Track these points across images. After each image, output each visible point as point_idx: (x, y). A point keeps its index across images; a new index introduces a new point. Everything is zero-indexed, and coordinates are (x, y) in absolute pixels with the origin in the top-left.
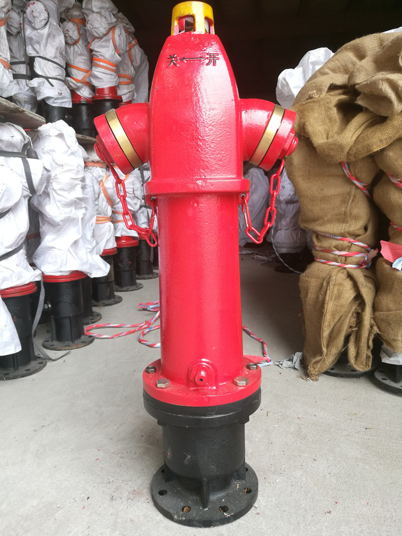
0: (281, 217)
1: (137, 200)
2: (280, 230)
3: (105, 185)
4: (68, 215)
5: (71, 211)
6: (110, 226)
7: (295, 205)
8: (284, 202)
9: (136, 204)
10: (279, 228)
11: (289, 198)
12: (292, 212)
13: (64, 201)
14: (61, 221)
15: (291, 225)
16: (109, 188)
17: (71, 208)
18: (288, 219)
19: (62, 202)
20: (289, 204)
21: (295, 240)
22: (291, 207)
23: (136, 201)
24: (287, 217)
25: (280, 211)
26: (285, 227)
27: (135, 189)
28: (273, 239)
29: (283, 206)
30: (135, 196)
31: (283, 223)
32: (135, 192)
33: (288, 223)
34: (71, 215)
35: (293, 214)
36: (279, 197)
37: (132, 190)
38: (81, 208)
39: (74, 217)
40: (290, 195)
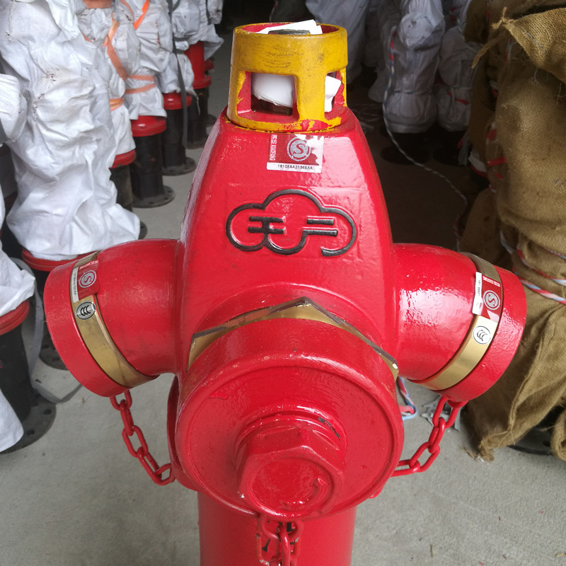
0: (402, 71)
1: (163, 52)
2: (398, 92)
3: (113, 42)
4: (68, 163)
5: (74, 153)
6: (123, 114)
7: (428, 52)
8: (412, 49)
9: (162, 60)
10: (397, 89)
11: (421, 43)
12: (422, 64)
13: (61, 141)
14: (57, 175)
15: (418, 86)
16: (120, 50)
17: (72, 149)
18: (414, 77)
19: (57, 143)
20: (419, 52)
21: (422, 111)
22: (421, 55)
23: (161, 55)
24: (413, 73)
25: (402, 62)
26: (407, 89)
27: (161, 34)
28: (386, 107)
29: (409, 55)
30: (160, 47)
31: (405, 81)
32: (162, 40)
33: (414, 83)
34: (75, 162)
35: (422, 68)
36: (404, 39)
37: (156, 37)
38: (90, 142)
39: (80, 162)
40: (423, 37)
